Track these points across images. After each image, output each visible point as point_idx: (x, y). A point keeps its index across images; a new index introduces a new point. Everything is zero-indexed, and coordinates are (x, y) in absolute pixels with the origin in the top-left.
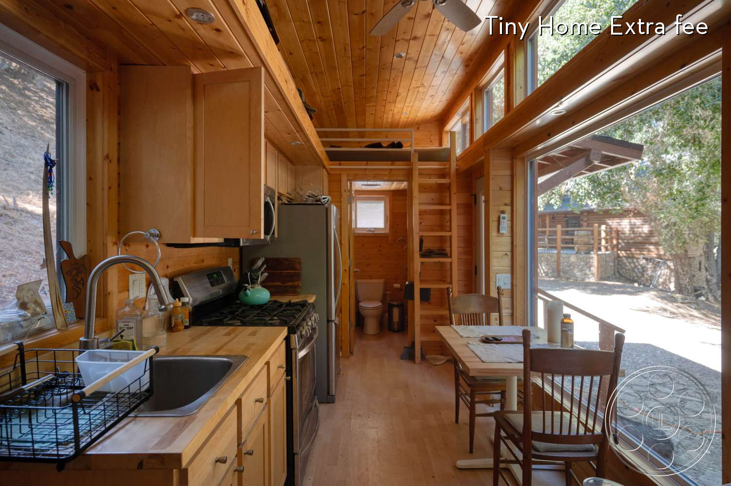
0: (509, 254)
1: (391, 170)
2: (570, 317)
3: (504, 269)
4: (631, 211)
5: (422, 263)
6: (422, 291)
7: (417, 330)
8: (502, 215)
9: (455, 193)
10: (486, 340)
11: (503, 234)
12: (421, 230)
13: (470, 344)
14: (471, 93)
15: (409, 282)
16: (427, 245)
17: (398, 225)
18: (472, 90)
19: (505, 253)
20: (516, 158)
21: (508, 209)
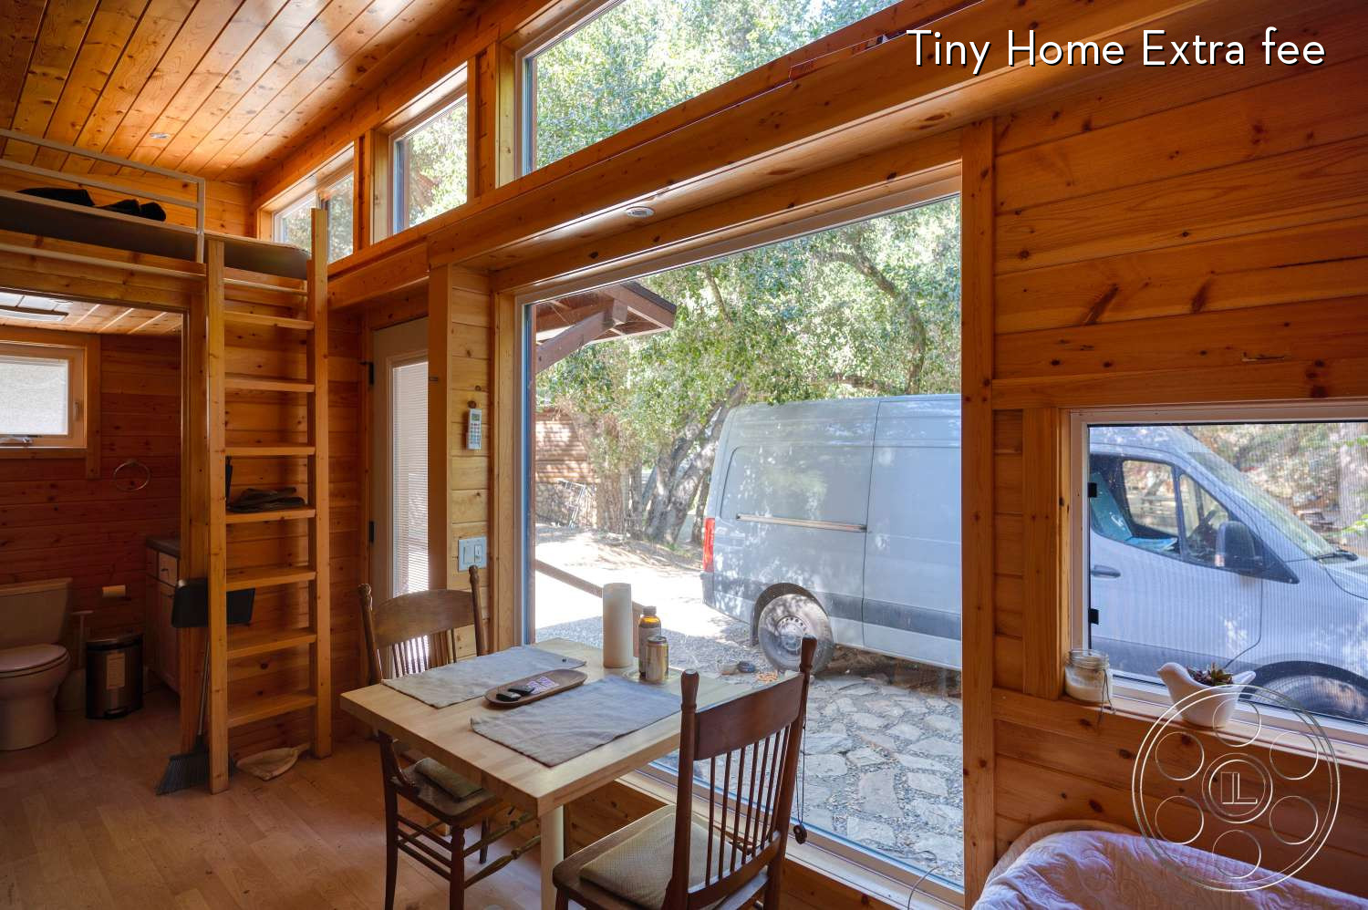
0: (484, 493)
1: (132, 273)
2: (655, 613)
3: (474, 527)
4: (557, 411)
5: (228, 526)
6: (232, 597)
7: (219, 701)
8: (472, 411)
9: (325, 357)
10: (502, 702)
11: (473, 450)
12: (229, 443)
13: (478, 723)
14: (360, 134)
15: (187, 580)
16: (243, 481)
17: (117, 428)
18: (365, 127)
19: (476, 491)
20: (498, 294)
21: (481, 398)
